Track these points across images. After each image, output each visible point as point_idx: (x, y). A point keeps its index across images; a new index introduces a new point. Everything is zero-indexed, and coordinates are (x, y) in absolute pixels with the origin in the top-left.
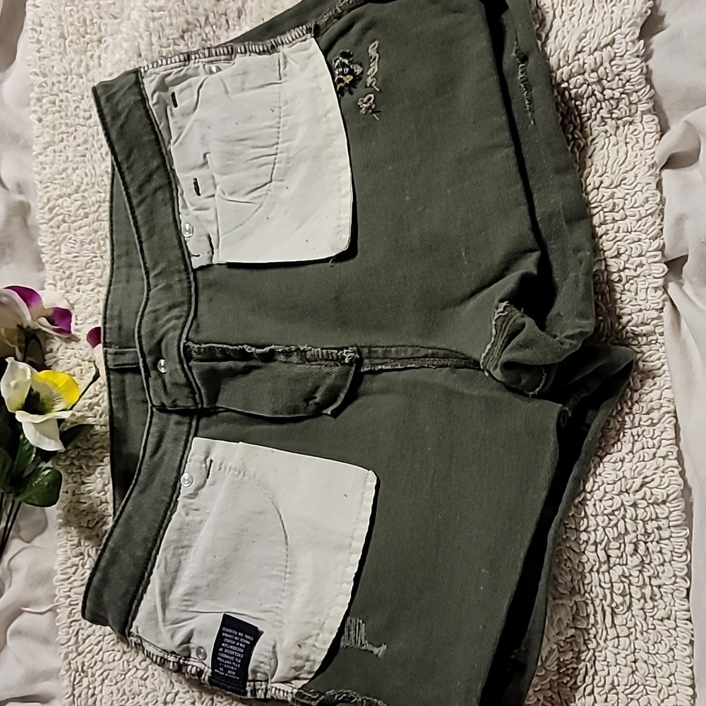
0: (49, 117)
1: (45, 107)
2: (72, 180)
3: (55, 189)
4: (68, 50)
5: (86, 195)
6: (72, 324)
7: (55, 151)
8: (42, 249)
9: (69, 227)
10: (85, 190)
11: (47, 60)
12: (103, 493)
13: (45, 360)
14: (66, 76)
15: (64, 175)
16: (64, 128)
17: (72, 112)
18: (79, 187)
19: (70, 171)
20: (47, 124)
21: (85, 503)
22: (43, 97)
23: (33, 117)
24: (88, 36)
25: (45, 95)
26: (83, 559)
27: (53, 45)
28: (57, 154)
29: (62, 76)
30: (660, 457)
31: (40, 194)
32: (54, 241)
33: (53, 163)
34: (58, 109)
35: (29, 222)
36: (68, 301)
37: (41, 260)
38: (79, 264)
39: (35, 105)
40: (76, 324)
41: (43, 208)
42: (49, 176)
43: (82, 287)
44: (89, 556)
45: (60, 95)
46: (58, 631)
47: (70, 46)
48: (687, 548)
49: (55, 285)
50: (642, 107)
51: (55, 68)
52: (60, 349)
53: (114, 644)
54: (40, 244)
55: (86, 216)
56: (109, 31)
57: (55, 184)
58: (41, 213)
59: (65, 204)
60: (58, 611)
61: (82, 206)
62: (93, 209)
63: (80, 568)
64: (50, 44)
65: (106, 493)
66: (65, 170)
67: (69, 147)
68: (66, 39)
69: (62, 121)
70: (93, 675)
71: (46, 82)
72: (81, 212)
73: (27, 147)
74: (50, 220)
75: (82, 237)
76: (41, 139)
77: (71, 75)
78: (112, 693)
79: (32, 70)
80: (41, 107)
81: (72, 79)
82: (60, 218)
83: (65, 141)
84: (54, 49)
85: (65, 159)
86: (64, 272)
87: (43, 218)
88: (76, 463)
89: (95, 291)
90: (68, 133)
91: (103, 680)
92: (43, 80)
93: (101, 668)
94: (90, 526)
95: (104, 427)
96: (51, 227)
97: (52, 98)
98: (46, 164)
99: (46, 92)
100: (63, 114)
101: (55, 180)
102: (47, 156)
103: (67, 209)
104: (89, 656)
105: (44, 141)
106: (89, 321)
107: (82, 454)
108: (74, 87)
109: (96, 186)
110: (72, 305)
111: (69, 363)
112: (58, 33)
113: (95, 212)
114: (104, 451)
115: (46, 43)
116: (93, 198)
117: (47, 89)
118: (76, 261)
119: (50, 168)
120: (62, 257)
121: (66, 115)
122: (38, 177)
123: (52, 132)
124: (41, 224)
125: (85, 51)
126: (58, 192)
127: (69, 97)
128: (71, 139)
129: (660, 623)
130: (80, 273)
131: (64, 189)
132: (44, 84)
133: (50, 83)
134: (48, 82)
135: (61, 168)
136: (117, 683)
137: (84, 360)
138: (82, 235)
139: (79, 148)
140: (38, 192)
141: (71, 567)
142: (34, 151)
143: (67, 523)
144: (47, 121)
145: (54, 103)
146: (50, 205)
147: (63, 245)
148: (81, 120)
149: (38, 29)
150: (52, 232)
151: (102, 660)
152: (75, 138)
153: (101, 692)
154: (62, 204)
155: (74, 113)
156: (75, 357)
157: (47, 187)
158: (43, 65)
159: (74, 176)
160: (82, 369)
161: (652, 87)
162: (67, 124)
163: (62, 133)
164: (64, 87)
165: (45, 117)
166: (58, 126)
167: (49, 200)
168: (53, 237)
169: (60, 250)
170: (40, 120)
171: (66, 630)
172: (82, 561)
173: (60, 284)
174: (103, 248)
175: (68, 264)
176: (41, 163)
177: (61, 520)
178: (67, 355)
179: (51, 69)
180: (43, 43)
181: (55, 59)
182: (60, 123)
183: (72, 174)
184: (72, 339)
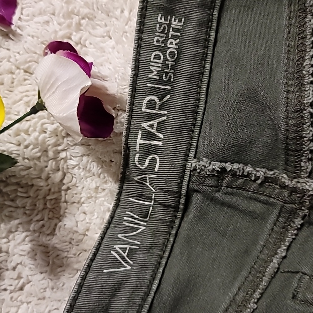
40: (20, 19)
95: (26, 161)
106: (36, 19)
114: (20, 189)
137: (18, 68)
156: (9, 61)
160: (14, 79)
184: (11, 36)
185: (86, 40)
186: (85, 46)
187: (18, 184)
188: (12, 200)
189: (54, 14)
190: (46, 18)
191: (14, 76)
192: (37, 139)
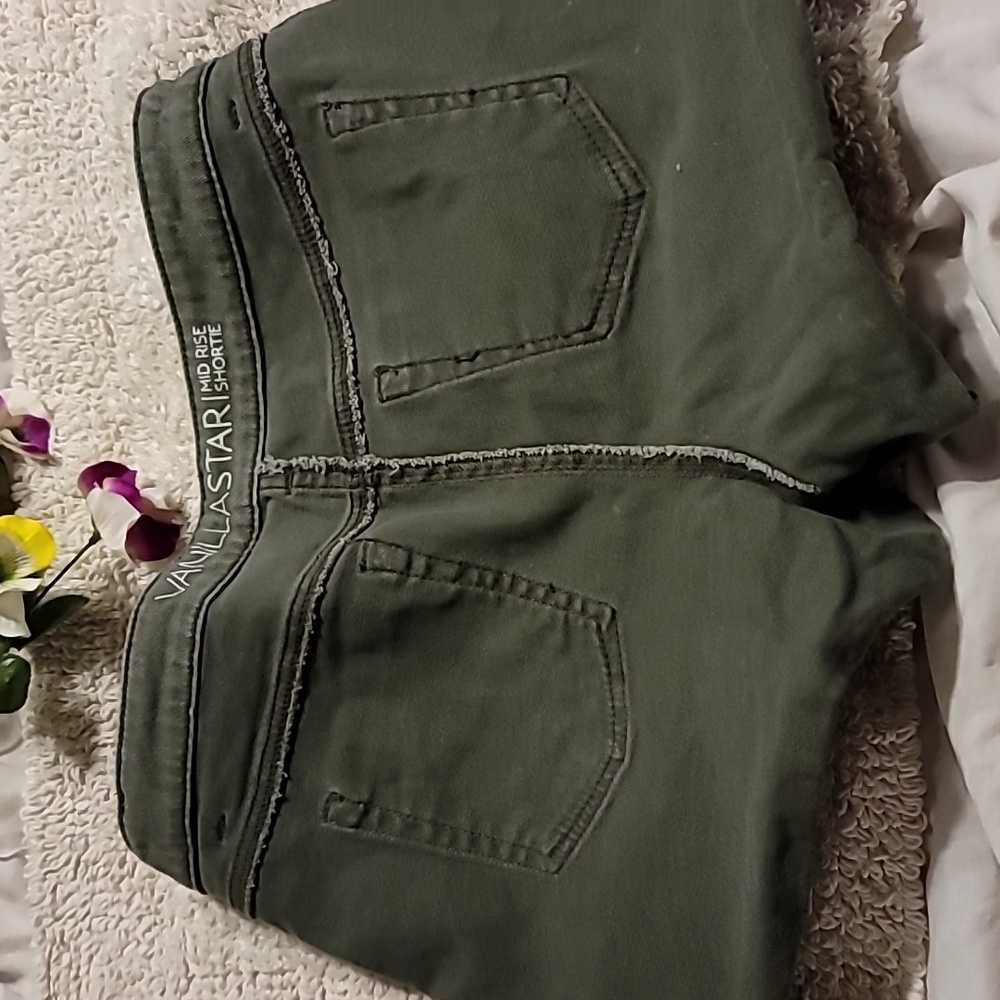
0: (21, 133)
1: (14, 119)
2: (52, 230)
3: (26, 242)
4: (47, 34)
5: (71, 251)
6: (51, 441)
7: (27, 185)
9: (46, 298)
10: (69, 245)
11: (16, 48)
12: (92, 689)
13: (11, 492)
14: (44, 74)
15: (39, 221)
16: (40, 151)
17: (52, 128)
18: (60, 239)
19: (48, 215)
20: (16, 143)
21: (66, 702)
22: (11, 104)
24: (76, 15)
25: (13, 101)
26: (62, 783)
27: (24, 25)
28: (31, 190)
29: (39, 73)
31: (6, 247)
32: (24, 318)
33: (24, 203)
34: (33, 122)
36: (45, 406)
37: (6, 344)
38: (60, 353)
40: (56, 441)
41: (9, 269)
42: (17, 222)
43: (65, 386)
44: (71, 779)
45: (35, 101)
46: (26, 886)
47: (50, 29)
49: (26, 383)
51: (28, 60)
52: (33, 477)
53: (106, 907)
54: (5, 321)
55: (71, 282)
56: (108, 9)
57: (27, 234)
58: (6, 276)
59: (41, 264)
60: (27, 857)
61: (64, 268)
62: (81, 272)
63: (58, 796)
64: (21, 25)
65: (96, 690)
66: (41, 213)
67: (48, 179)
68: (44, 18)
69: (37, 140)
70: (77, 949)
71: (14, 81)
72: (64, 276)
74: (20, 286)
75: (65, 314)
76: (7, 165)
77: (52, 71)
78: (102, 976)
80: (7, 118)
81: (54, 78)
82: (34, 284)
83: (42, 170)
84: (27, 32)
85: (42, 196)
86: (38, 364)
87: (9, 283)
88: (54, 643)
89: (84, 393)
90: (47, 158)
92: (10, 77)
93: (87, 940)
94: (74, 736)
95: (96, 594)
96: (20, 297)
97: (24, 106)
98: (15, 204)
99: (15, 97)
100: (39, 130)
101: (27, 227)
102: (15, 191)
103: (42, 272)
104: (71, 922)
105: (11, 170)
106: (74, 437)
107: (63, 631)
108: (56, 90)
109: (86, 239)
110: (51, 413)
111: (45, 498)
112: (33, 8)
113: (83, 277)
114: (95, 628)
115: (15, 23)
116: (81, 257)
117: (16, 92)
118: (56, 349)
119: (20, 209)
120: (36, 341)
121: (44, 132)
123: (23, 156)
124: (7, 291)
125: (74, 38)
126: (30, 246)
127: (48, 105)
128: (51, 167)
130: (62, 366)
131: (40, 241)
132: (11, 84)
133: (20, 83)
134: (18, 80)
135: (36, 210)
136: (110, 961)
137: (66, 495)
138: (65, 310)
139: (62, 181)
140: (3, 245)
141: (45, 795)
143: (40, 731)
144: (16, 139)
145: (27, 113)
146: (19, 264)
147: (37, 325)
148: (66, 140)
150: (22, 305)
151: (89, 928)
152: (57, 166)
153: (88, 972)
154: (37, 263)
155: (57, 129)
156: (54, 490)
157: (15, 238)
158: (10, 55)
159: (55, 222)
160: (63, 508)
162: (45, 145)
163: (39, 158)
164: (42, 90)
165: (14, 134)
166: (32, 148)
167: (18, 257)
168: (24, 312)
169: (33, 331)
170: (6, 138)
171: (37, 884)
172: (60, 787)
173: (33, 381)
174: (95, 332)
175: (44, 353)
176: (7, 203)
177: (32, 726)
178: (44, 485)
179: (22, 61)
180: (11, 23)
181: (27, 48)
182: (35, 144)
183: (51, 220)
184: (50, 462)
185: (129, 448)
186: (130, 454)
187: (92, 623)
188: (91, 643)
189: (90, 427)
190: (83, 434)
191: (63, 505)
192: (99, 566)
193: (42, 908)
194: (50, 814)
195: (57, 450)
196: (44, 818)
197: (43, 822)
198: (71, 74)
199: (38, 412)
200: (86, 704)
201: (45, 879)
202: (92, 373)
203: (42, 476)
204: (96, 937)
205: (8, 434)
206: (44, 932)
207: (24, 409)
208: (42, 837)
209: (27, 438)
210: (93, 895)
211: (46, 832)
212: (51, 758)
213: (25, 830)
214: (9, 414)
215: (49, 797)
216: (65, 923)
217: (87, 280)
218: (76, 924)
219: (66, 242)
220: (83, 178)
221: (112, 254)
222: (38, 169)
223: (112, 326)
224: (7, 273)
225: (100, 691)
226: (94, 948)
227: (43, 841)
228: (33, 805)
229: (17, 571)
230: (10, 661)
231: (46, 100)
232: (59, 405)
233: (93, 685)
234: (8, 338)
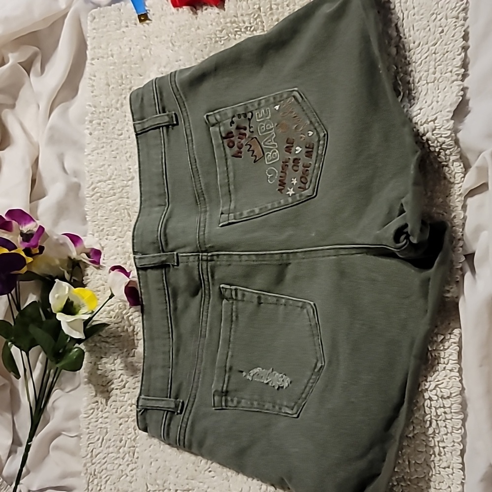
0: (96, 133)
1: (94, 126)
2: (107, 172)
3: (97, 177)
4: (111, 93)
5: (115, 181)
6: (101, 260)
7: (98, 153)
8: (87, 212)
9: (104, 200)
10: (114, 179)
11: (97, 98)
12: (113, 365)
13: (83, 280)
14: (108, 109)
15: (102, 169)
16: (104, 140)
17: (110, 130)
18: (111, 176)
19: (106, 166)
21: (101, 370)
23: (87, 132)
24: (123, 86)
25: (94, 119)
26: (98, 405)
27: (101, 89)
28: (100, 155)
29: (106, 108)
30: (448, 370)
31: (88, 179)
32: (93, 208)
33: (96, 161)
34: (102, 128)
35: (80, 195)
36: (101, 245)
37: (86, 218)
38: (108, 223)
39: (88, 124)
40: (104, 259)
41: (88, 188)
42: (93, 168)
43: (109, 237)
44: (102, 403)
45: (104, 119)
46: (80, 449)
47: (112, 90)
48: (462, 425)
49: (93, 235)
50: (452, 158)
51: (102, 103)
52: (93, 274)
53: (114, 460)
54: (86, 209)
55: (114, 194)
56: (137, 83)
57: (97, 174)
58: (87, 191)
59: (102, 186)
60: (81, 436)
61: (112, 189)
62: (119, 190)
63: (96, 410)
65: (115, 365)
66: (103, 165)
67: (107, 151)
68: (109, 86)
69: (104, 135)
70: (101, 478)
72: (112, 192)
73: (81, 149)
74: (93, 195)
75: (111, 207)
76: (90, 145)
77: (112, 108)
78: (111, 489)
79: (88, 103)
80: (92, 126)
81: (112, 111)
82: (99, 194)
83: (105, 147)
84: (102, 92)
85: (104, 158)
86: (99, 228)
87: (88, 194)
88: (98, 345)
89: (117, 240)
90: (107, 143)
91: (107, 481)
92: (94, 109)
93: (105, 474)
94: (104, 384)
96: (93, 200)
97: (98, 121)
98: (92, 161)
99: (95, 117)
100: (105, 131)
101: (97, 171)
102: (93, 156)
103: (103, 190)
104: (99, 465)
105: (92, 147)
106: (111, 258)
107: (103, 340)
108: (113, 115)
109: (121, 177)
110: (103, 248)
111: (97, 283)
112: (105, 82)
113: (120, 192)
114: (115, 339)
115: (97, 88)
116: (119, 184)
117: (96, 115)
118: (107, 221)
119: (94, 163)
120: (99, 218)
121: (107, 132)
122: (87, 169)
123: (97, 141)
124: (87, 197)
125: (121, 95)
126: (98, 179)
127: (109, 121)
128: (109, 146)
129: (443, 470)
130: (109, 229)
131: (102, 177)
132: (94, 112)
133: (98, 112)
135: (101, 164)
136: (114, 483)
138: (111, 206)
139: (113, 152)
140: (86, 177)
141: (91, 410)
142: (85, 152)
143: (90, 381)
144: (95, 135)
145: (100, 124)
146: (93, 186)
147: (99, 211)
148: (116, 136)
149: (93, 78)
150: (93, 203)
151: (106, 469)
152: (111, 146)
153: (105, 488)
154: (100, 186)
155: (112, 131)
156: (101, 280)
157: (91, 175)
158: (95, 100)
159: (109, 169)
161: (459, 147)
162: (107, 138)
163: (104, 143)
164: (107, 115)
165: (94, 132)
166: (101, 138)
167: (92, 183)
168: (94, 206)
169: (97, 214)
170: (91, 134)
171: (85, 449)
172: (97, 406)
173: (96, 234)
174: (123, 215)
175: (101, 223)
176: (89, 160)
177: (86, 380)
178: (97, 278)
179: (99, 103)
180: (95, 88)
181: (102, 98)
182: (103, 137)
183: (107, 168)
184: (101, 268)
187: (114, 337)
188: (113, 345)
189: (118, 254)
190: (115, 257)
191: (105, 286)
192: (118, 312)
193: (87, 459)
194: (92, 418)
195: (104, 263)
196: (90, 420)
197: (89, 421)
198: (119, 109)
199: (97, 247)
200: (110, 371)
201: (88, 447)
202: (121, 232)
203: (96, 274)
204: (109, 473)
205: (84, 255)
206: (87, 470)
207: (91, 245)
208: (88, 428)
209: (91, 257)
210: (108, 454)
211: (90, 426)
212: (94, 394)
213: (81, 425)
214: (85, 248)
215: (92, 410)
216: (96, 466)
217: (121, 194)
218: (101, 467)
219: (113, 177)
220: (122, 152)
221: (132, 183)
222: (103, 147)
223: (130, 213)
224: (88, 189)
225: (116, 365)
226: (108, 477)
227: (88, 430)
228: (85, 414)
229: (80, 311)
230: (76, 349)
231: (108, 119)
232: (106, 245)
233: (113, 363)
234: (87, 216)
